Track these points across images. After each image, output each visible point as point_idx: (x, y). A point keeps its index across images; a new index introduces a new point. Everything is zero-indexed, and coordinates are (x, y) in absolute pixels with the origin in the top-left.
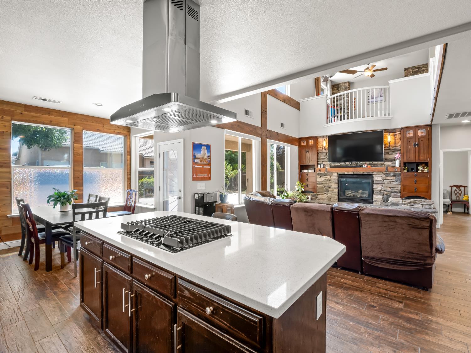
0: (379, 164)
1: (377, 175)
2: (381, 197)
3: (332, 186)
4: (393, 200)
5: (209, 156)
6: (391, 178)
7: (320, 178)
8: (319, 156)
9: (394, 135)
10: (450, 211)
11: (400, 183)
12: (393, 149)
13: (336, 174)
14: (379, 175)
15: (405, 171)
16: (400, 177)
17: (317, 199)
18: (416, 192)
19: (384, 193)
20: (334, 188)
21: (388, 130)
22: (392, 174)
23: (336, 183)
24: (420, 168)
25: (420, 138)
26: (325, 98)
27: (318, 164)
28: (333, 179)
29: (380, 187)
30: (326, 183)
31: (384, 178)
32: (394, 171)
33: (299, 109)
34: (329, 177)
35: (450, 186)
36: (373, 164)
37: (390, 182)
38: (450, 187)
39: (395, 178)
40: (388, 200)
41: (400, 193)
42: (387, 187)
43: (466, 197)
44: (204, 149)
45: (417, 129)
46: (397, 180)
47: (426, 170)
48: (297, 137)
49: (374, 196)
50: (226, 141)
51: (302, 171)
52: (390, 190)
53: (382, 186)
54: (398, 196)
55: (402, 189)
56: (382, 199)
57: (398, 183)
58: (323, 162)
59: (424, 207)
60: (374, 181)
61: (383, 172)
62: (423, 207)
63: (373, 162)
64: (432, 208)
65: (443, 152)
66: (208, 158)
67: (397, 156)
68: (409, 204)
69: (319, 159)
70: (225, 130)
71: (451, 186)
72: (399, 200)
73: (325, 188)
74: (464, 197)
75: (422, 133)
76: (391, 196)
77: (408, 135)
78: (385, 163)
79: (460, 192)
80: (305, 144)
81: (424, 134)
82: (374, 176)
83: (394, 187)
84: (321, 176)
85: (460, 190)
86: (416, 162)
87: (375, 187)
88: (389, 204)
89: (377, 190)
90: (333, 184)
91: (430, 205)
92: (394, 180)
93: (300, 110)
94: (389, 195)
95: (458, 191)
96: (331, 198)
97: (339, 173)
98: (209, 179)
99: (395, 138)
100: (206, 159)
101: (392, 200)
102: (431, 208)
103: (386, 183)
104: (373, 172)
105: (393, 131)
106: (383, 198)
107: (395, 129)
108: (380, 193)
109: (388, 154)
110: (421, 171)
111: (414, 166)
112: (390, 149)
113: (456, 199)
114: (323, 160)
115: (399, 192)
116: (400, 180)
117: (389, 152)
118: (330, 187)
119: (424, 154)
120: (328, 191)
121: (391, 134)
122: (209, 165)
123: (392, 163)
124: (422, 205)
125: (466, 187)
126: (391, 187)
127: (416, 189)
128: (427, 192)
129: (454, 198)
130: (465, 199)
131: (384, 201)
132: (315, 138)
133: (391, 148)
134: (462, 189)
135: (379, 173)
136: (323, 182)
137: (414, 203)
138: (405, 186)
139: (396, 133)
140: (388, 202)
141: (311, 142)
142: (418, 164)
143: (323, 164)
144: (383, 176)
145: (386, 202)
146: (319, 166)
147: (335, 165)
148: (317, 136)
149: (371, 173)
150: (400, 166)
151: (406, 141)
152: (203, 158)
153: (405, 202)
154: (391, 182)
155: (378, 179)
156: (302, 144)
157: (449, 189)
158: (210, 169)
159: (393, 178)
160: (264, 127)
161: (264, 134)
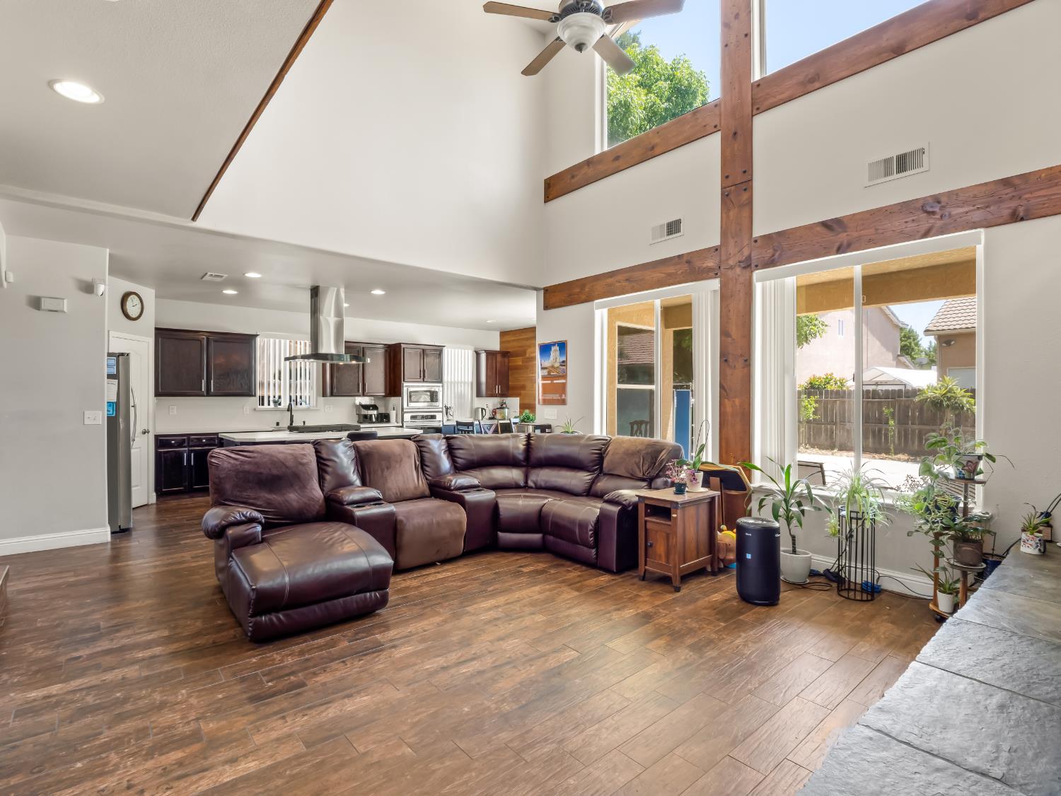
5: (563, 362)
44: (555, 351)
66: (561, 365)
98: (563, 402)
100: (558, 367)
122: (564, 376)
152: (553, 367)
158: (564, 385)
160: (733, 238)
161: (731, 262)
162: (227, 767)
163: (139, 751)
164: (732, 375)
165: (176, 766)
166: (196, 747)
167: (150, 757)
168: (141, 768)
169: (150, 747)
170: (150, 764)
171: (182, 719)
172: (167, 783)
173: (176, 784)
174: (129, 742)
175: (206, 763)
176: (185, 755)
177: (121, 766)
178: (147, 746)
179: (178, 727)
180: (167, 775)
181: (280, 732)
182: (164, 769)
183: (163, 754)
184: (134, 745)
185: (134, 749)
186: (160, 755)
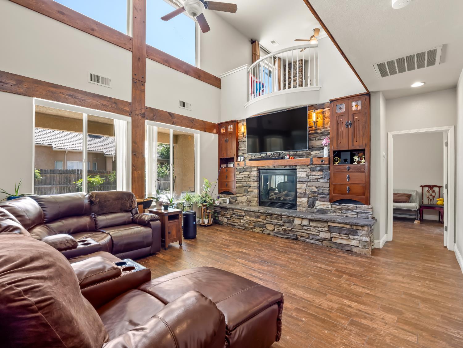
0: (305, 154)
1: (301, 170)
2: (306, 200)
3: (252, 186)
4: (321, 205)
6: (317, 173)
7: (240, 175)
8: (239, 146)
9: (323, 113)
10: (417, 220)
11: (329, 181)
12: (321, 133)
13: (256, 169)
14: (303, 170)
15: (336, 164)
16: (329, 172)
17: (236, 202)
18: (348, 193)
19: (309, 194)
20: (254, 188)
21: (315, 106)
22: (318, 168)
23: (255, 181)
24: (356, 158)
25: (354, 114)
26: (246, 69)
27: (238, 156)
28: (252, 175)
29: (304, 186)
30: (245, 181)
31: (309, 174)
32: (320, 163)
33: (219, 86)
34: (248, 173)
35: (421, 186)
36: (297, 154)
37: (315, 179)
38: (421, 188)
39: (322, 173)
40: (314, 205)
41: (329, 194)
42: (312, 186)
43: (440, 200)
45: (350, 101)
46: (325, 177)
47: (363, 161)
48: (216, 122)
49: (298, 199)
50: (37, 114)
51: (221, 167)
52: (316, 190)
53: (307, 184)
54: (326, 199)
55: (331, 188)
56: (306, 204)
57: (326, 180)
58: (243, 153)
59: (359, 216)
60: (298, 178)
61: (308, 165)
62: (357, 215)
63: (298, 152)
64: (370, 218)
65: (392, 136)
67: (325, 141)
68: (340, 211)
69: (240, 150)
70: (34, 99)
71: (423, 187)
72: (327, 205)
73: (245, 187)
74: (438, 201)
75: (357, 105)
76: (317, 200)
77: (339, 111)
78: (312, 153)
79: (433, 194)
80: (224, 131)
81: (359, 108)
82: (297, 170)
83: (321, 186)
84: (240, 173)
85: (434, 192)
86: (350, 149)
87: (298, 186)
88: (315, 210)
89: (301, 190)
90: (253, 183)
91: (366, 213)
92: (321, 177)
93: (220, 88)
94: (315, 198)
95: (431, 192)
96: (250, 202)
97: (259, 168)
99: (324, 116)
101: (319, 205)
102: (368, 218)
103: (311, 180)
104: (296, 166)
105: (321, 106)
106: (308, 201)
107: (323, 104)
108: (304, 195)
109: (316, 140)
110: (357, 162)
111: (348, 156)
112: (318, 133)
113: (428, 203)
114: (243, 152)
115: (327, 194)
116: (329, 176)
117: (317, 137)
118: (249, 187)
119: (359, 137)
120: (248, 192)
121: (319, 111)
123: (319, 152)
124: (356, 213)
125: (441, 187)
126: (317, 186)
127: (349, 189)
128: (364, 194)
129: (426, 202)
130: (439, 203)
131: (309, 207)
132: (235, 123)
133: (319, 131)
134: (436, 189)
135: (303, 167)
136: (242, 180)
137: (347, 209)
138: (335, 185)
139: (325, 110)
140: (315, 207)
141: (231, 128)
142: (353, 153)
143: (243, 156)
144: (308, 171)
145: (312, 208)
146: (239, 158)
147: (256, 157)
148: (237, 120)
149: (294, 167)
150: (329, 156)
151: (336, 118)
153: (334, 208)
154: (317, 179)
155: (302, 176)
156: (222, 131)
157: (420, 190)
159: (320, 173)
160: (138, 102)
161: (137, 112)
162: (353, 306)
163: (376, 334)
164: (138, 160)
165: (367, 318)
166: (356, 319)
167: (374, 328)
168: (379, 327)
169: (371, 332)
170: (375, 326)
171: (350, 335)
172: (373, 316)
173: (371, 313)
174: (378, 343)
175: (358, 312)
176: (362, 320)
177: (386, 334)
178: (372, 334)
179: (355, 332)
180: (372, 318)
181: (327, 302)
182: (372, 320)
183: (368, 326)
184: (377, 339)
185: (378, 337)
186: (369, 326)
